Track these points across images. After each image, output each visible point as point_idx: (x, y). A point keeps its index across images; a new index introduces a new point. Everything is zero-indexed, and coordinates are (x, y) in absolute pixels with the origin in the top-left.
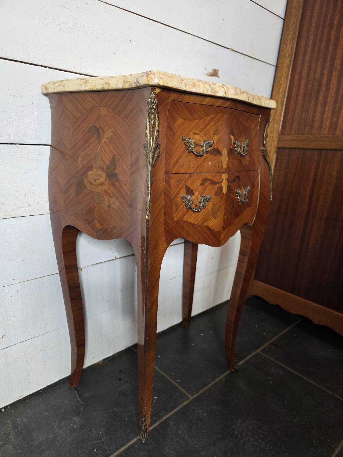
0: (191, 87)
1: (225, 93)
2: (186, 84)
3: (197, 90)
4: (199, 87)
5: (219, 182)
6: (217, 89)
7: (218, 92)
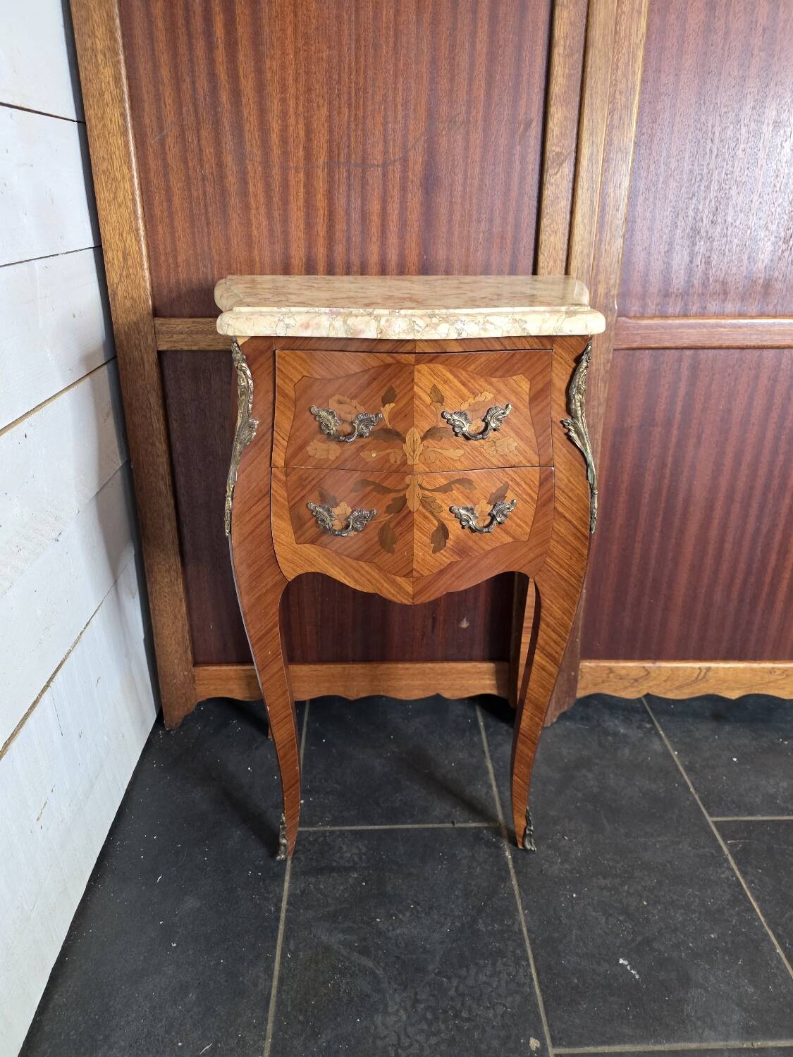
0: (300, 329)
1: (381, 333)
2: (288, 326)
3: (313, 332)
4: (318, 326)
5: (397, 488)
6: (361, 327)
7: (362, 331)
